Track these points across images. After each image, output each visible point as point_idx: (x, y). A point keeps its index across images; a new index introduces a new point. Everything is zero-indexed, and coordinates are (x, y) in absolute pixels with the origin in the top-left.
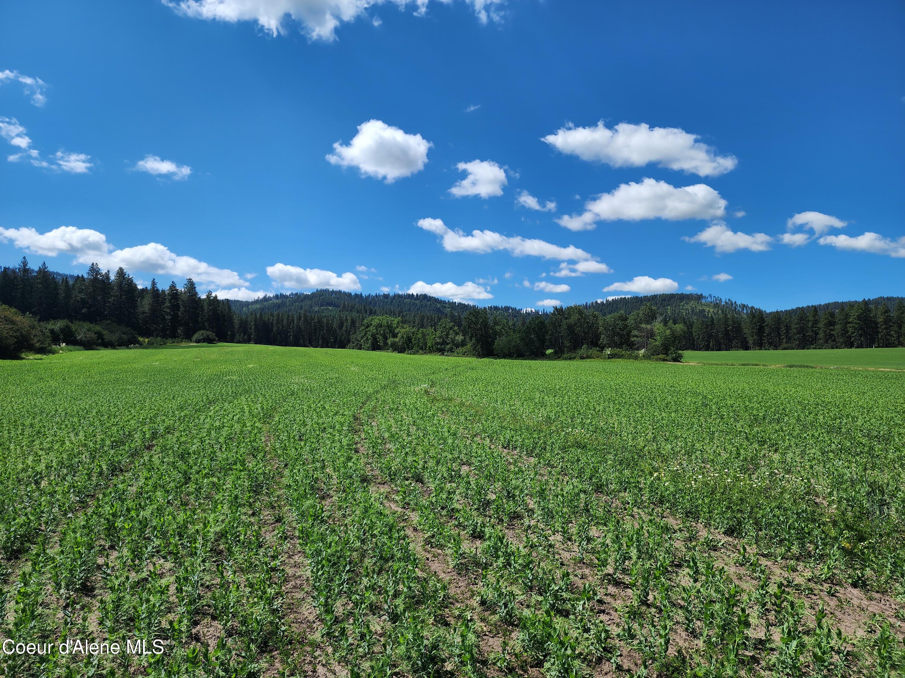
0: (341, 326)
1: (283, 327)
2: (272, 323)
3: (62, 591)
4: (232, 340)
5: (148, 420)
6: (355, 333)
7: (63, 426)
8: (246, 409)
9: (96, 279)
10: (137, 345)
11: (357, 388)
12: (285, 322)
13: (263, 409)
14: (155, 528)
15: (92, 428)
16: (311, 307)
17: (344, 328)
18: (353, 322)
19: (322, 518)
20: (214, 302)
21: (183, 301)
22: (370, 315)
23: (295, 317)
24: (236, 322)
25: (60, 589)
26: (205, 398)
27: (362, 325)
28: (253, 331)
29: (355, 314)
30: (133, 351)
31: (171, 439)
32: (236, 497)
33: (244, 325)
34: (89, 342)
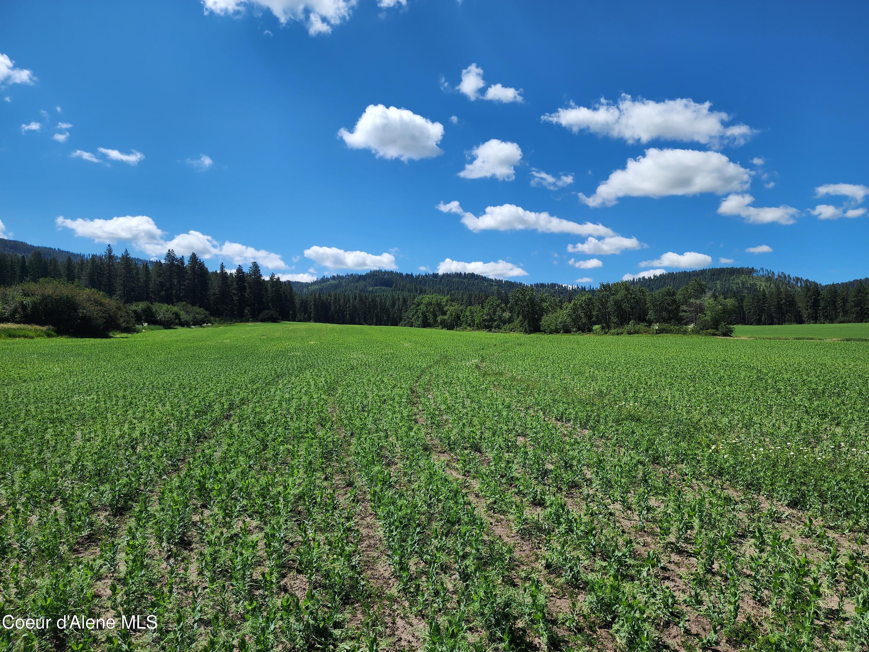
0: (393, 305)
1: (340, 306)
2: (330, 303)
3: (164, 544)
4: (294, 319)
5: (224, 392)
6: (406, 311)
7: (152, 398)
8: (312, 382)
9: (172, 264)
10: (209, 324)
11: (412, 363)
12: (342, 301)
13: (326, 382)
14: (241, 490)
15: (176, 400)
16: (366, 287)
17: (396, 307)
18: (405, 301)
19: (390, 483)
20: (276, 283)
21: (249, 283)
22: (420, 294)
23: (351, 297)
24: (297, 301)
25: (162, 542)
26: (273, 372)
27: (413, 304)
28: (312, 310)
29: (406, 294)
30: (206, 329)
31: (248, 409)
32: (310, 463)
33: (304, 304)
34: (167, 322)
